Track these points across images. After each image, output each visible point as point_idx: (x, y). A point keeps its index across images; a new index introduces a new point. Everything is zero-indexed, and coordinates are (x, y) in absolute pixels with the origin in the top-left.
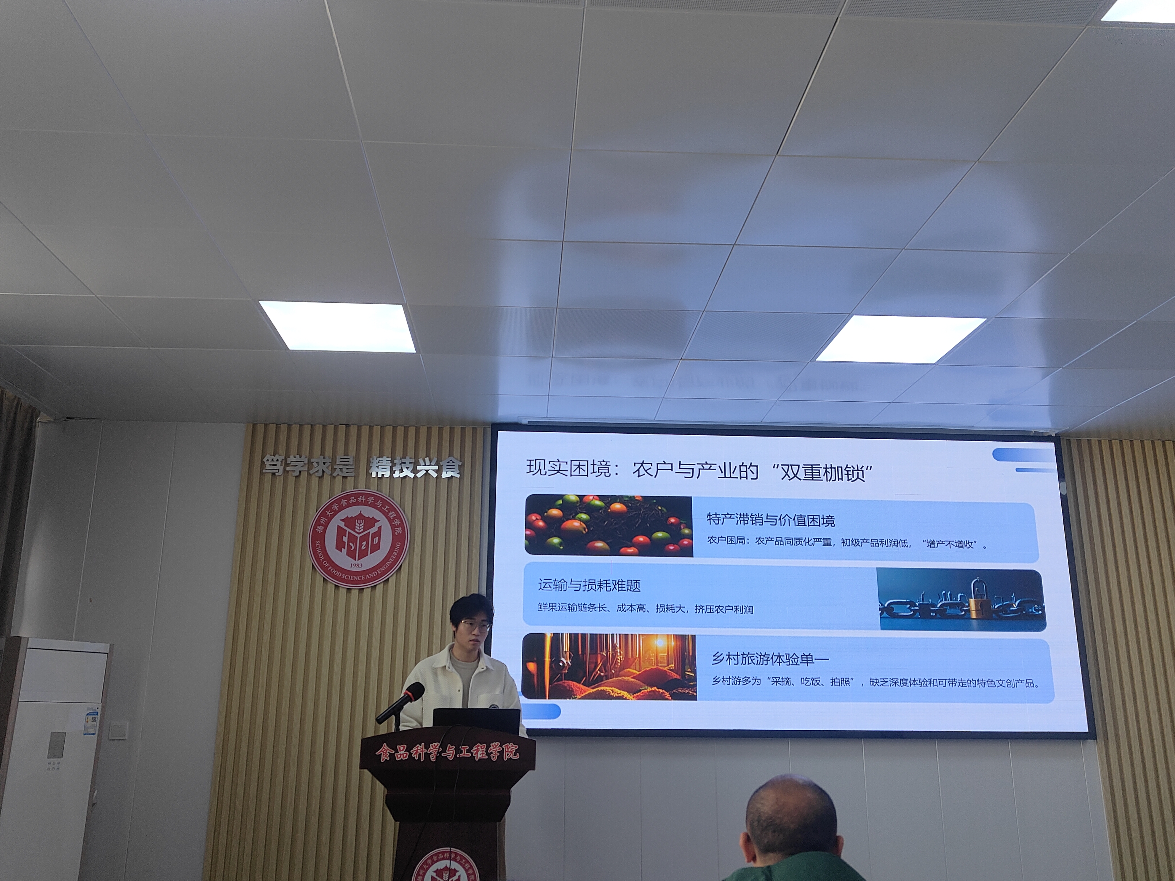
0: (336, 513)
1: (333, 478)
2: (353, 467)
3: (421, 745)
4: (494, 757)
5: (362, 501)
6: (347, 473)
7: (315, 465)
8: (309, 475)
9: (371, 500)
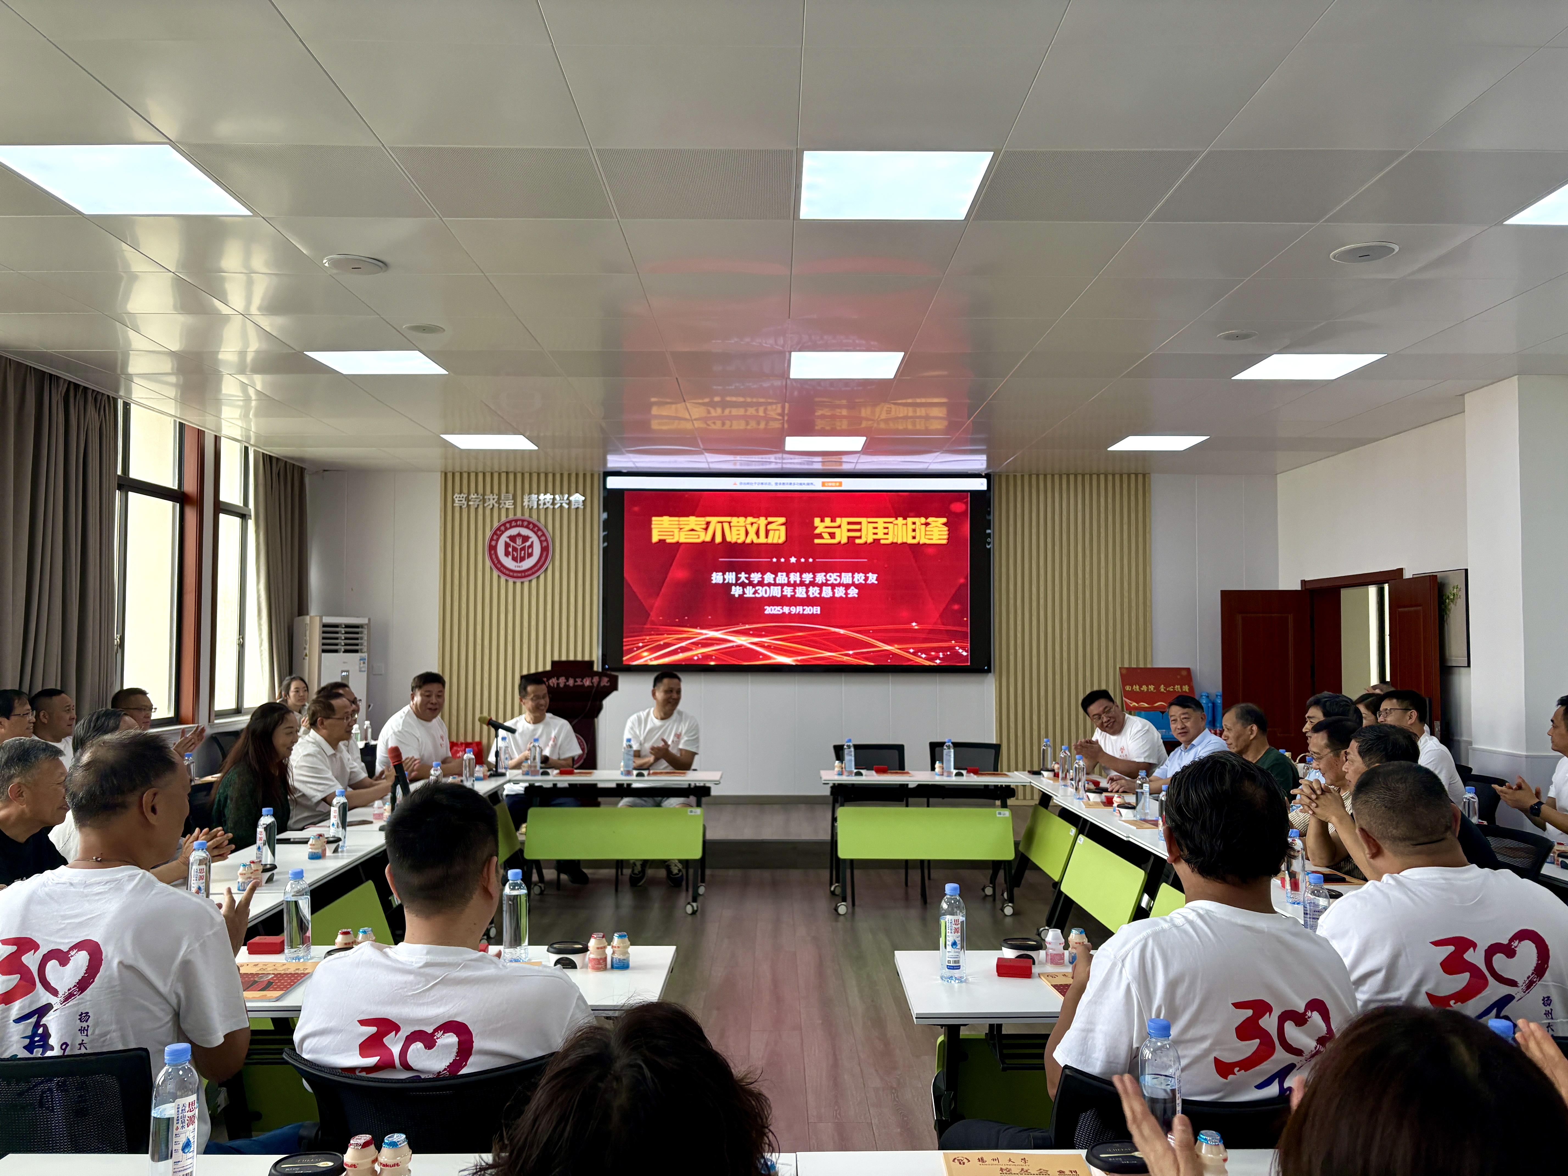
0: (503, 532)
1: (500, 509)
2: (512, 501)
5: (519, 524)
6: (509, 505)
7: (487, 500)
8: (484, 508)
9: (525, 524)
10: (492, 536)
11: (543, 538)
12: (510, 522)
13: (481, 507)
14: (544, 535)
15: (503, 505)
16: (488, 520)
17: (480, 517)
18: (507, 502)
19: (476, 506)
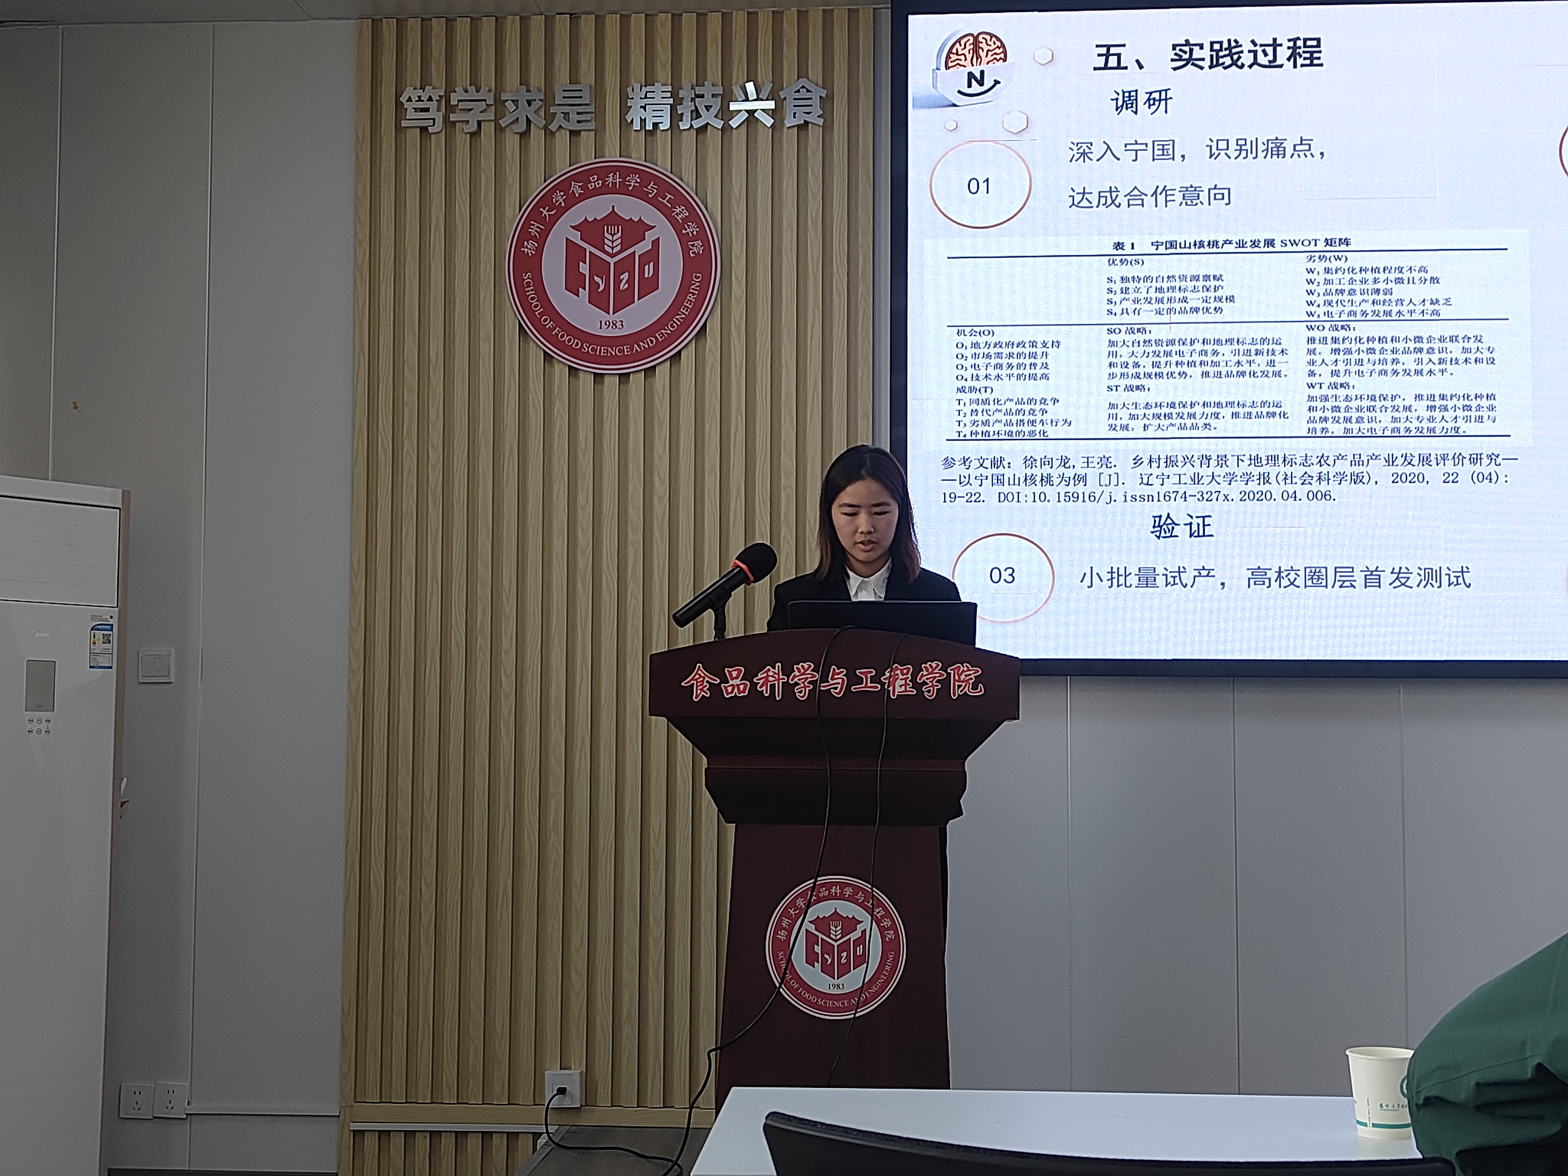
0: (561, 211)
1: (550, 135)
2: (591, 109)
3: (774, 668)
4: (929, 691)
5: (614, 184)
6: (579, 122)
7: (510, 106)
8: (499, 130)
9: (633, 181)
10: (527, 225)
11: (691, 229)
12: (583, 177)
13: (488, 129)
14: (694, 217)
15: (559, 120)
16: (512, 175)
17: (487, 163)
18: (573, 111)
19: (473, 128)
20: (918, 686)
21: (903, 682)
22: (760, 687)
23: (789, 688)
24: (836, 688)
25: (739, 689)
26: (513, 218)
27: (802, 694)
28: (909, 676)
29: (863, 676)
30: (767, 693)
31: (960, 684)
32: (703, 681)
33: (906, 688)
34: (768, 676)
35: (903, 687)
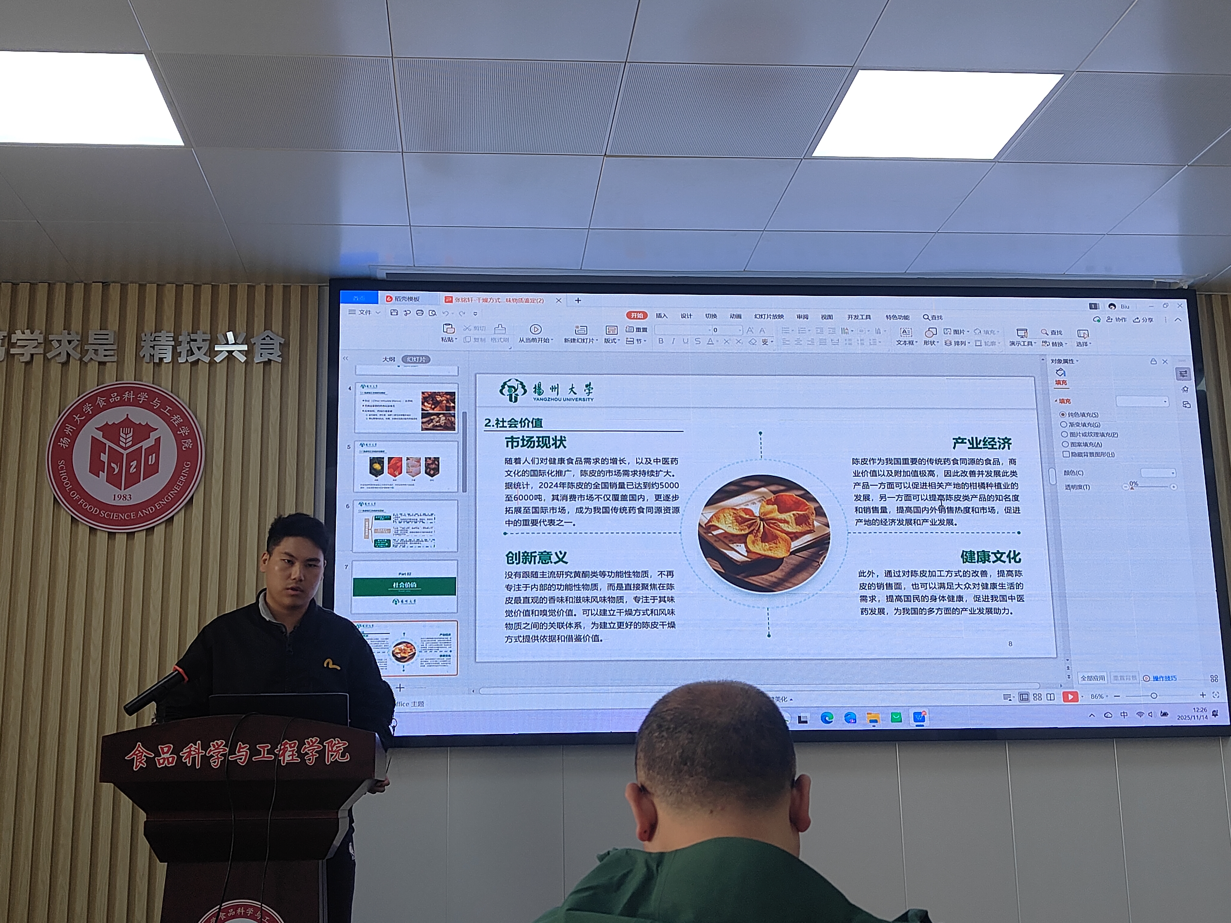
0: (89, 417)
1: (83, 364)
2: (115, 347)
3: (195, 745)
4: (309, 760)
5: (129, 399)
6: (105, 356)
7: (55, 344)
8: (46, 360)
9: (143, 397)
10: (63, 426)
11: (184, 431)
12: (106, 394)
13: (38, 360)
14: (186, 422)
15: (91, 354)
16: (55, 391)
17: (36, 384)
18: (101, 349)
19: (27, 358)
20: (301, 756)
21: (291, 753)
22: (184, 760)
23: (206, 759)
24: (241, 759)
25: (168, 760)
26: (54, 420)
27: (215, 764)
28: (295, 748)
29: (262, 750)
30: (189, 763)
31: (332, 753)
32: (141, 756)
33: (293, 757)
34: (191, 751)
35: (291, 757)
